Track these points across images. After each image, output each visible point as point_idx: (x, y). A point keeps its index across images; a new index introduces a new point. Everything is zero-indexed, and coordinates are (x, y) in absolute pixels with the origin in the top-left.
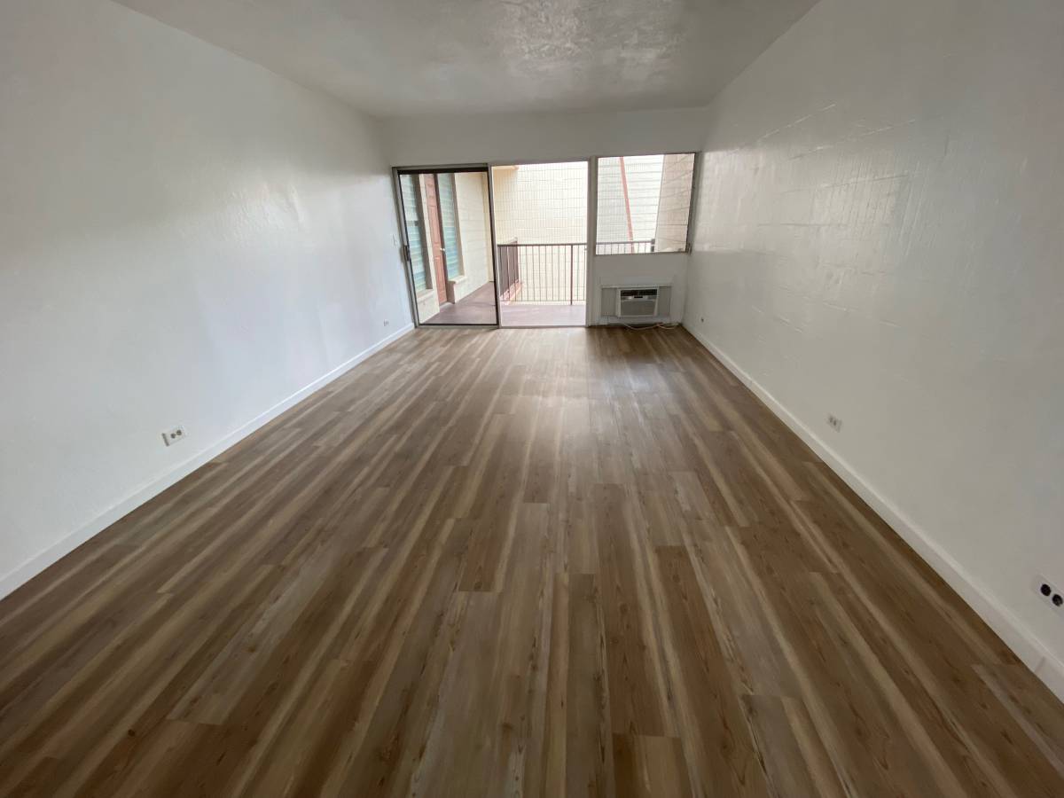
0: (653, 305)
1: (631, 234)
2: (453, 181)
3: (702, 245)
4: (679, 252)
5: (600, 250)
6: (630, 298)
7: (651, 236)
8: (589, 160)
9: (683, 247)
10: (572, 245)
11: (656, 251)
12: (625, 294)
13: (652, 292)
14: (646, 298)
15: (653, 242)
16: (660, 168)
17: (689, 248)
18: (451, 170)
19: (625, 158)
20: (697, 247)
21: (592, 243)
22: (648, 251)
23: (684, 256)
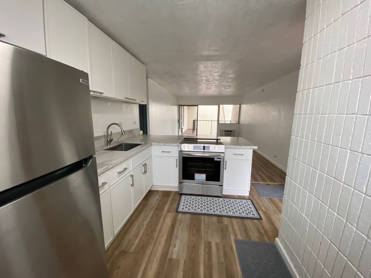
0: (231, 134)
1: (225, 119)
2: (184, 108)
3: (241, 122)
4: (237, 123)
5: (220, 122)
6: (227, 132)
7: (230, 120)
8: (218, 105)
9: (238, 122)
10: (212, 121)
11: (231, 123)
12: (225, 131)
13: (231, 131)
14: (230, 132)
15: (231, 121)
16: (232, 107)
17: (239, 123)
18: (184, 106)
19: (224, 105)
20: (240, 122)
21: (218, 121)
22: (230, 123)
23: (238, 124)
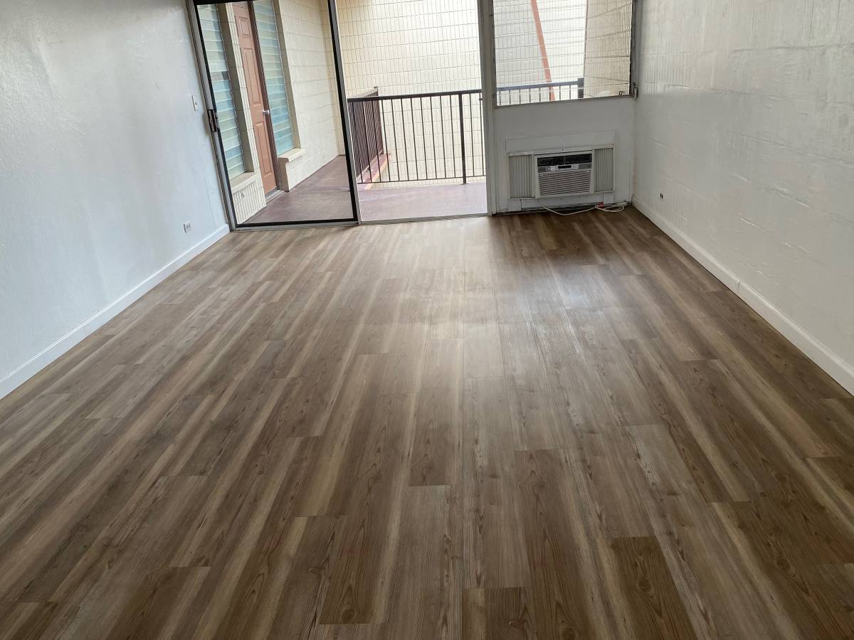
0: (586, 177)
1: (548, 73)
4: (621, 96)
5: (503, 99)
6: (553, 168)
7: (577, 74)
9: (626, 88)
10: (460, 93)
11: (585, 96)
12: (544, 162)
13: (585, 159)
14: (575, 167)
15: (580, 83)
17: (634, 90)
20: (647, 88)
21: (489, 89)
22: (575, 96)
23: (630, 101)
